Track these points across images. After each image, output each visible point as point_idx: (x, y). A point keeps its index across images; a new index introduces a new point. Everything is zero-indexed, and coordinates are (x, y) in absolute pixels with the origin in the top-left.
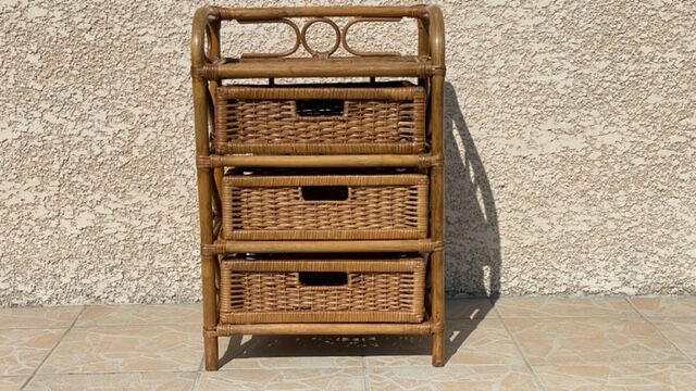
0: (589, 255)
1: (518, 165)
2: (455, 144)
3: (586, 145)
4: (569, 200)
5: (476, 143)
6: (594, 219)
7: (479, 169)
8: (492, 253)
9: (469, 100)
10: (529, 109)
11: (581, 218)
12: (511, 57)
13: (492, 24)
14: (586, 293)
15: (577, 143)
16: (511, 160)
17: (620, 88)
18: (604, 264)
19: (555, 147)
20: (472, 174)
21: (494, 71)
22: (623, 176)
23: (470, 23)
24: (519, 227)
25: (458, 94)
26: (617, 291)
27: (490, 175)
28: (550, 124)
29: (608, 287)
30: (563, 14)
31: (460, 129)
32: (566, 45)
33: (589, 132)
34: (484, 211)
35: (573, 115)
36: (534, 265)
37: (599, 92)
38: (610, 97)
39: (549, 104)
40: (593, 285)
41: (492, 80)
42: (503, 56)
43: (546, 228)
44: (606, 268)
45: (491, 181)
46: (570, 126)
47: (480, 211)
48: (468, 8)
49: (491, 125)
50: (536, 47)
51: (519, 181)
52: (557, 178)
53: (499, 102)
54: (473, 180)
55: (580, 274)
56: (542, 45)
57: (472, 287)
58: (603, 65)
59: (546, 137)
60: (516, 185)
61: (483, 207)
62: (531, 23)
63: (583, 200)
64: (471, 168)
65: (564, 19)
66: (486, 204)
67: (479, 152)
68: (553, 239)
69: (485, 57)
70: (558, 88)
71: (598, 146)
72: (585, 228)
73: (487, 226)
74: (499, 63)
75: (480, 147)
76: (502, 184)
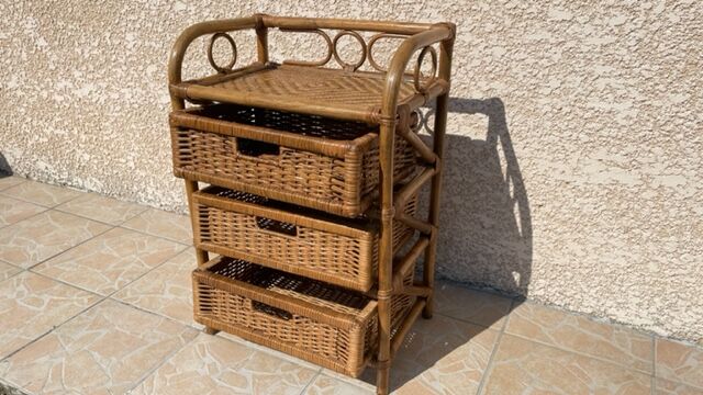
0: (623, 289)
1: (559, 189)
2: (497, 159)
3: (640, 182)
4: (611, 234)
5: (519, 160)
6: (635, 257)
7: (520, 185)
8: (521, 263)
9: (517, 118)
10: (581, 136)
11: (620, 253)
12: (569, 78)
13: (552, 40)
14: (613, 321)
15: (630, 179)
16: (552, 182)
17: (696, 127)
18: (638, 300)
19: (604, 178)
20: (512, 188)
21: (548, 91)
22: (679, 222)
23: (529, 38)
24: (551, 246)
25: (506, 111)
26: (647, 328)
27: (529, 193)
28: (602, 153)
29: (638, 322)
30: (640, 34)
31: (504, 145)
32: (637, 70)
33: (646, 170)
34: (519, 225)
35: (631, 148)
36: (562, 283)
37: (668, 128)
38: (681, 136)
39: (605, 133)
40: (621, 316)
41: (544, 101)
42: (560, 76)
43: (580, 254)
44: (639, 305)
45: (529, 199)
46: (626, 160)
47: (515, 223)
48: (529, 21)
49: (535, 145)
50: (599, 70)
51: (557, 204)
52: (601, 209)
54: (512, 194)
55: (609, 303)
56: (608, 69)
57: (499, 285)
58: (679, 98)
59: (594, 167)
60: (554, 207)
61: (518, 220)
62: (598, 42)
63: (626, 236)
64: (511, 184)
65: (640, 40)
66: (522, 219)
67: (521, 169)
68: (586, 265)
69: (540, 76)
70: (619, 119)
71: (655, 185)
72: (623, 263)
73: (519, 238)
74: (555, 83)
75: (522, 164)
76: (540, 203)
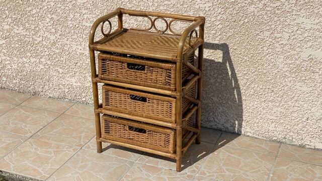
1: (81, 56)
12: (76, 14)
16: (79, 54)
21: (70, 19)
41: (70, 22)
42: (73, 13)
45: (72, 60)
49: (70, 39)
50: (84, 12)
51: (82, 62)
53: (73, 31)
56: (86, 11)
69: (67, 13)
74: (72, 16)
76: (76, 62)
